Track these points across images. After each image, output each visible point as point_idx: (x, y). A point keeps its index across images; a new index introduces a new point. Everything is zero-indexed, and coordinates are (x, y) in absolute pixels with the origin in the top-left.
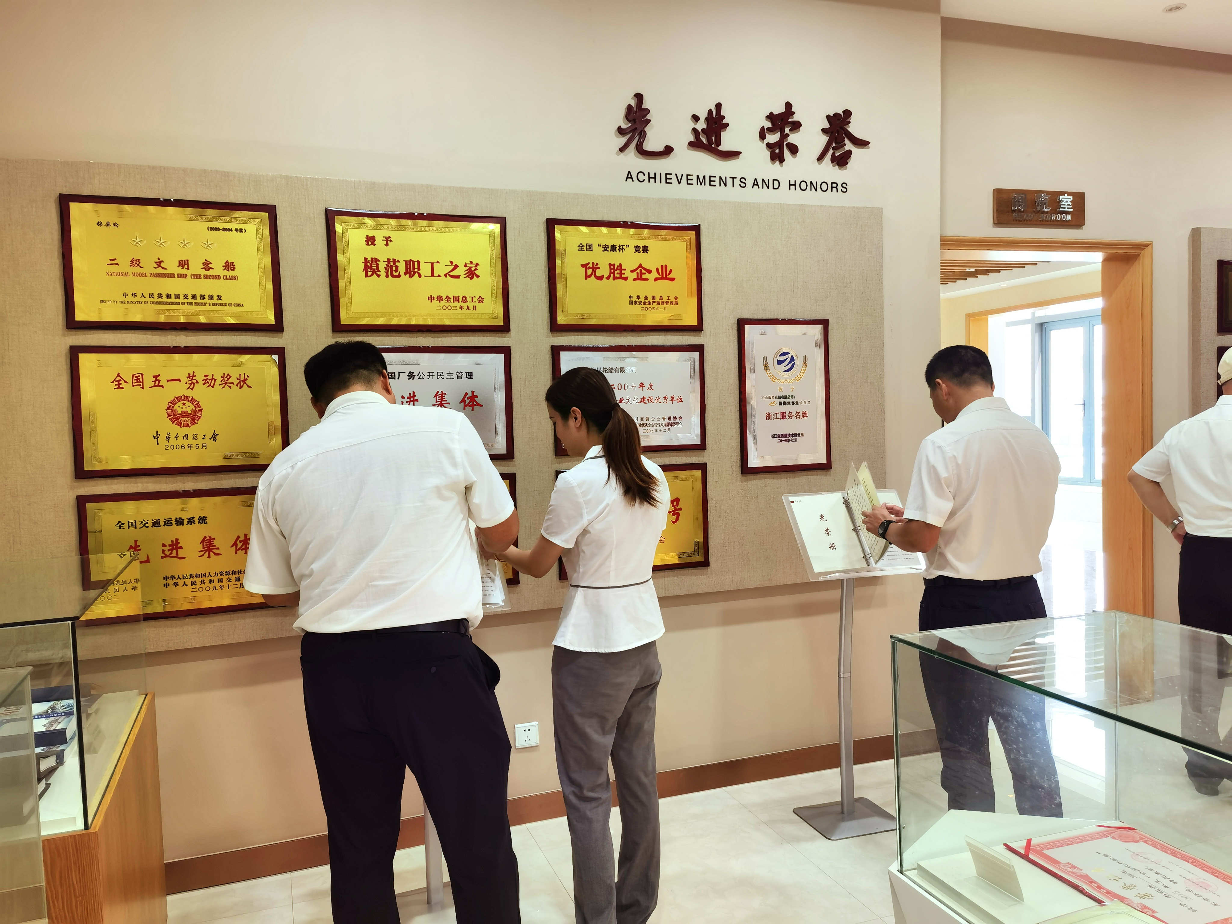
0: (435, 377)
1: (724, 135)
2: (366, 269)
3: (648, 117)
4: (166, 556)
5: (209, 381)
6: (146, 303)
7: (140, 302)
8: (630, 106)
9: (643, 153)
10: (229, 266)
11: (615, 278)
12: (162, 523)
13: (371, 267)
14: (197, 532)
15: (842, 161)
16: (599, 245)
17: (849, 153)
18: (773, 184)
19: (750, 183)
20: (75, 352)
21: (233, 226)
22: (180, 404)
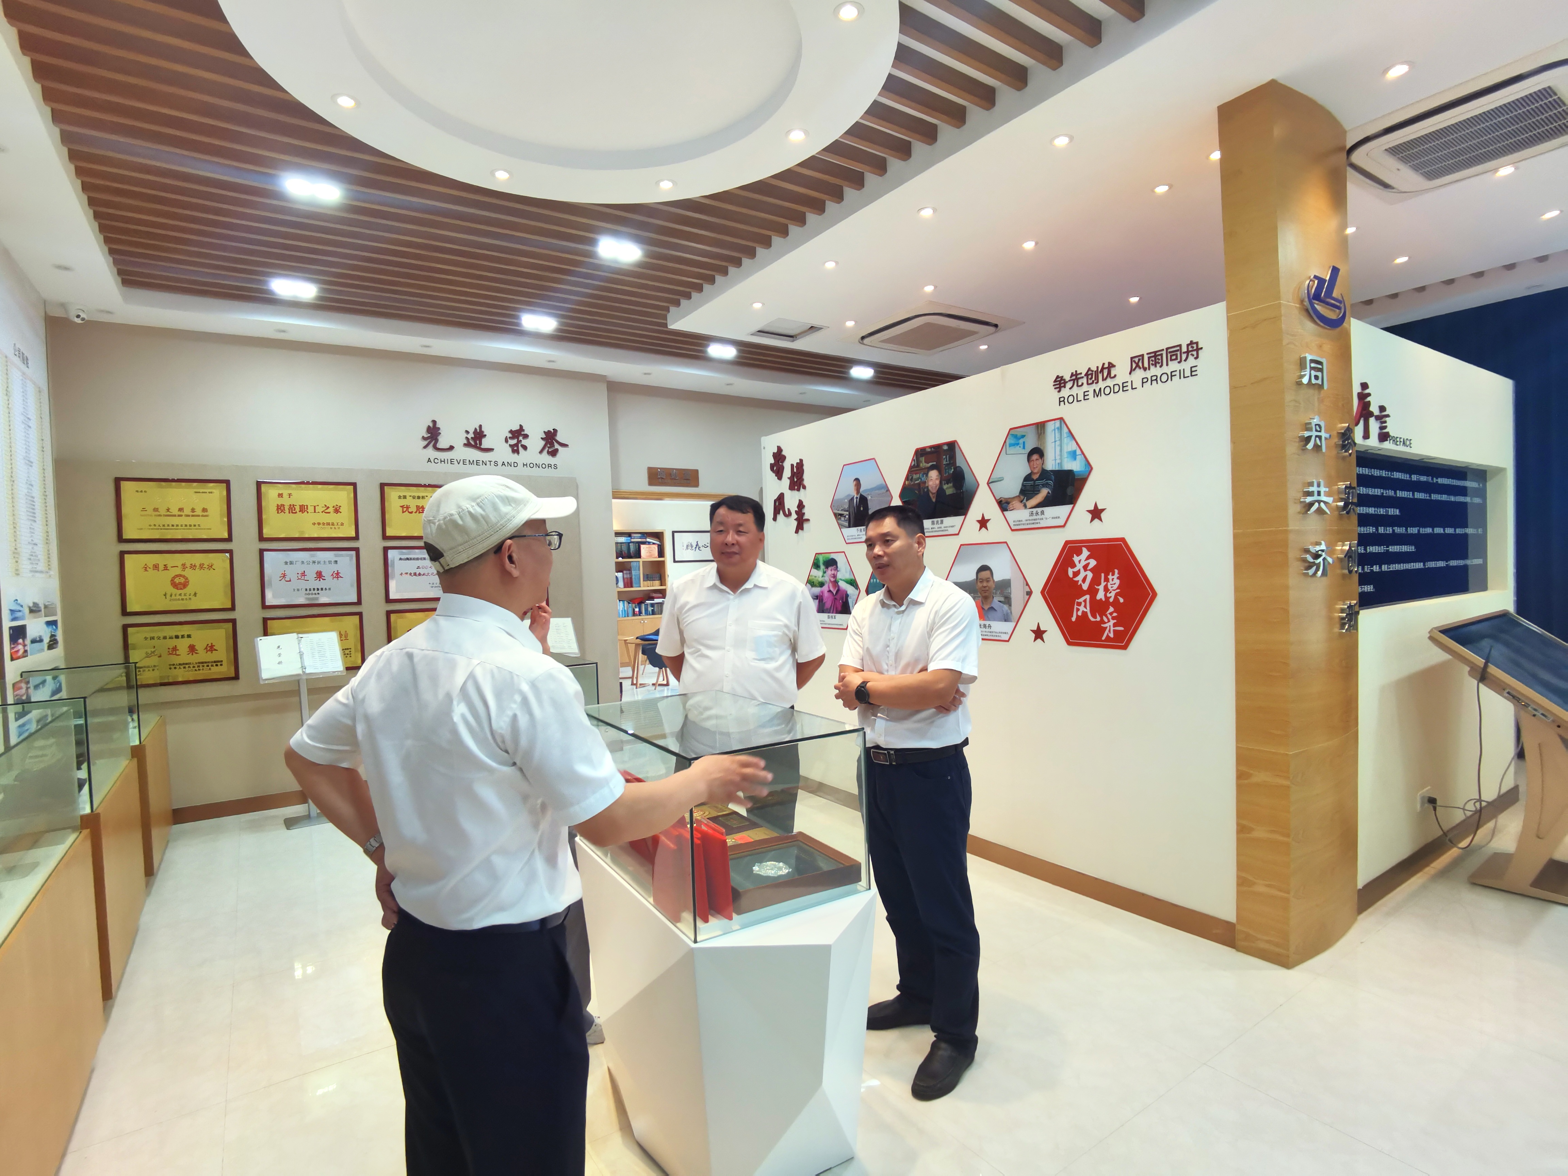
0: (316, 564)
1: (484, 440)
2: (278, 509)
3: (440, 431)
4: (170, 654)
5: (193, 567)
6: (161, 529)
7: (158, 529)
8: (429, 426)
9: (436, 448)
10: (204, 510)
11: (419, 513)
12: (168, 638)
13: (280, 509)
14: (186, 642)
15: (554, 453)
16: (410, 496)
17: (557, 450)
18: (515, 464)
19: (500, 464)
20: (122, 554)
21: (208, 491)
22: (178, 578)
